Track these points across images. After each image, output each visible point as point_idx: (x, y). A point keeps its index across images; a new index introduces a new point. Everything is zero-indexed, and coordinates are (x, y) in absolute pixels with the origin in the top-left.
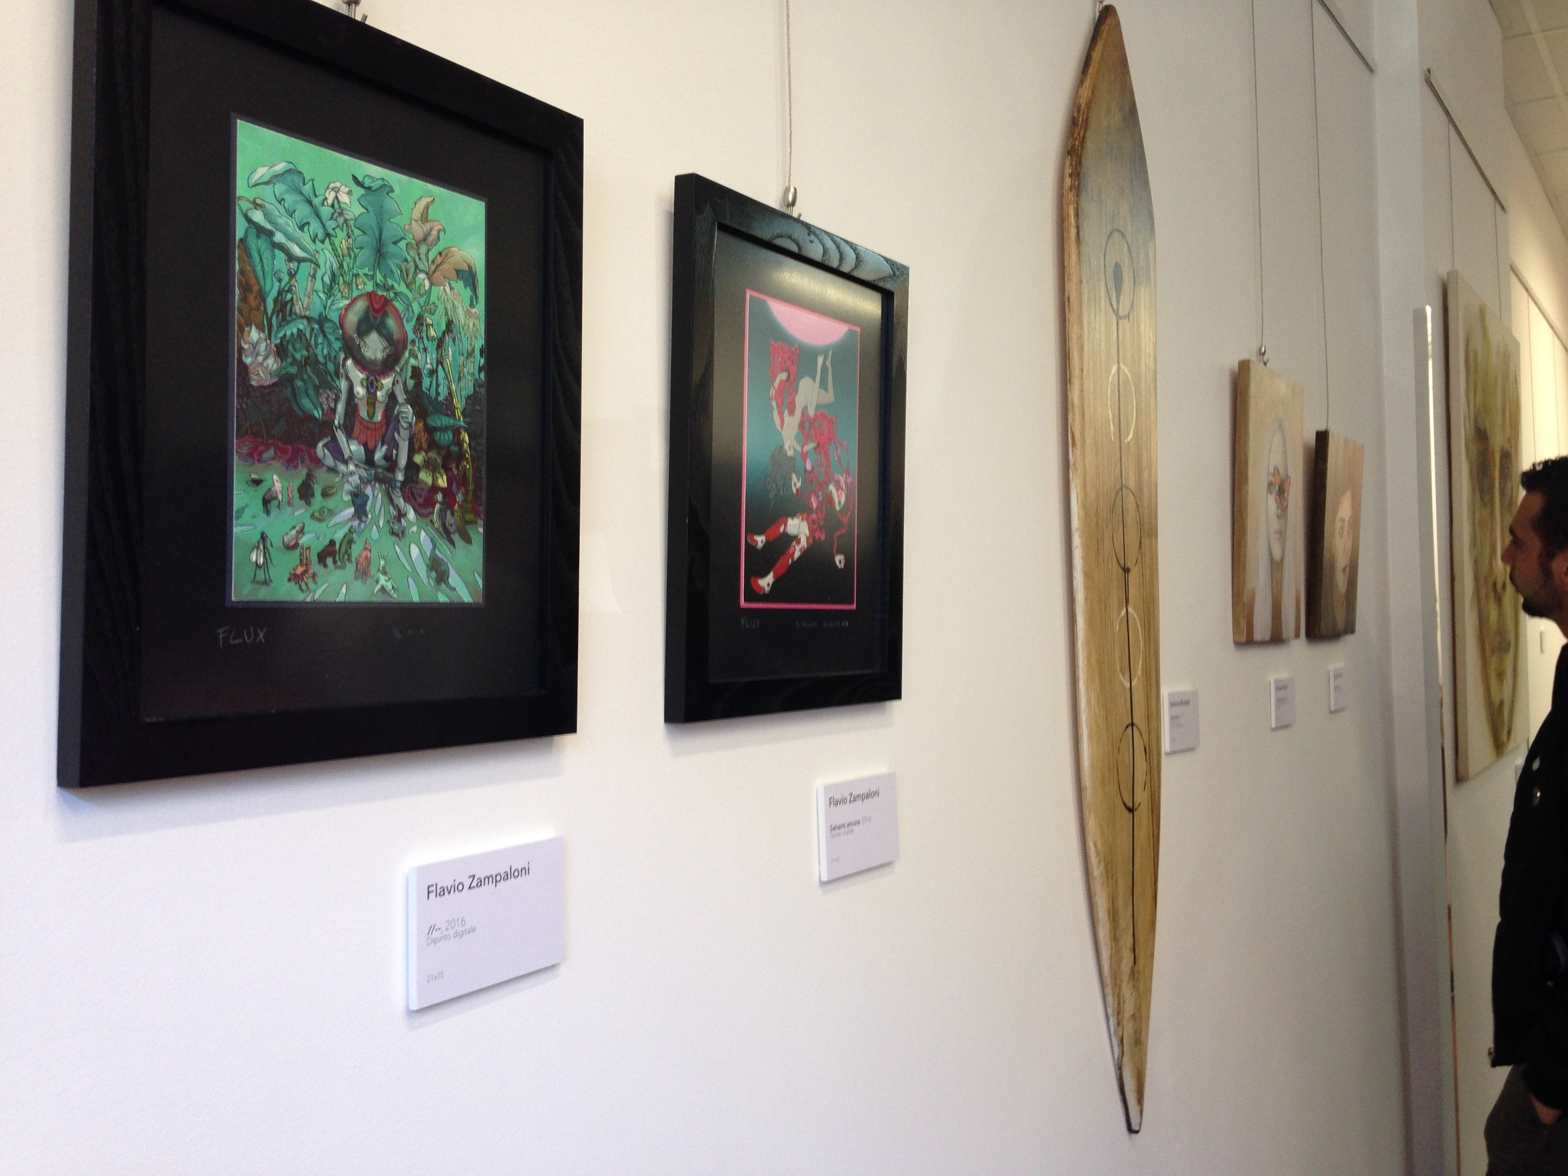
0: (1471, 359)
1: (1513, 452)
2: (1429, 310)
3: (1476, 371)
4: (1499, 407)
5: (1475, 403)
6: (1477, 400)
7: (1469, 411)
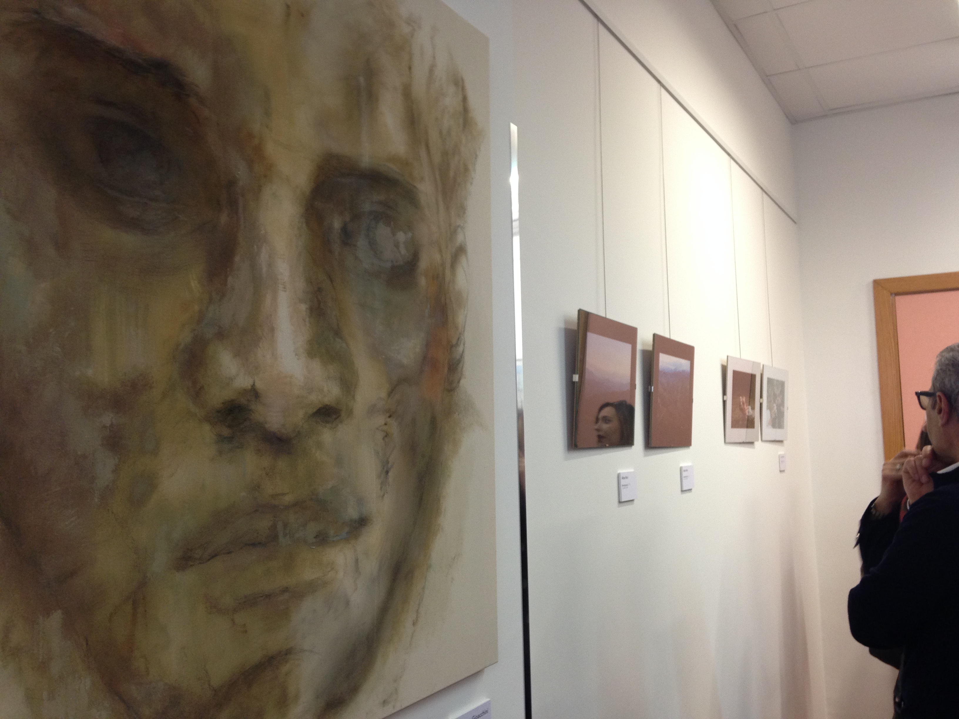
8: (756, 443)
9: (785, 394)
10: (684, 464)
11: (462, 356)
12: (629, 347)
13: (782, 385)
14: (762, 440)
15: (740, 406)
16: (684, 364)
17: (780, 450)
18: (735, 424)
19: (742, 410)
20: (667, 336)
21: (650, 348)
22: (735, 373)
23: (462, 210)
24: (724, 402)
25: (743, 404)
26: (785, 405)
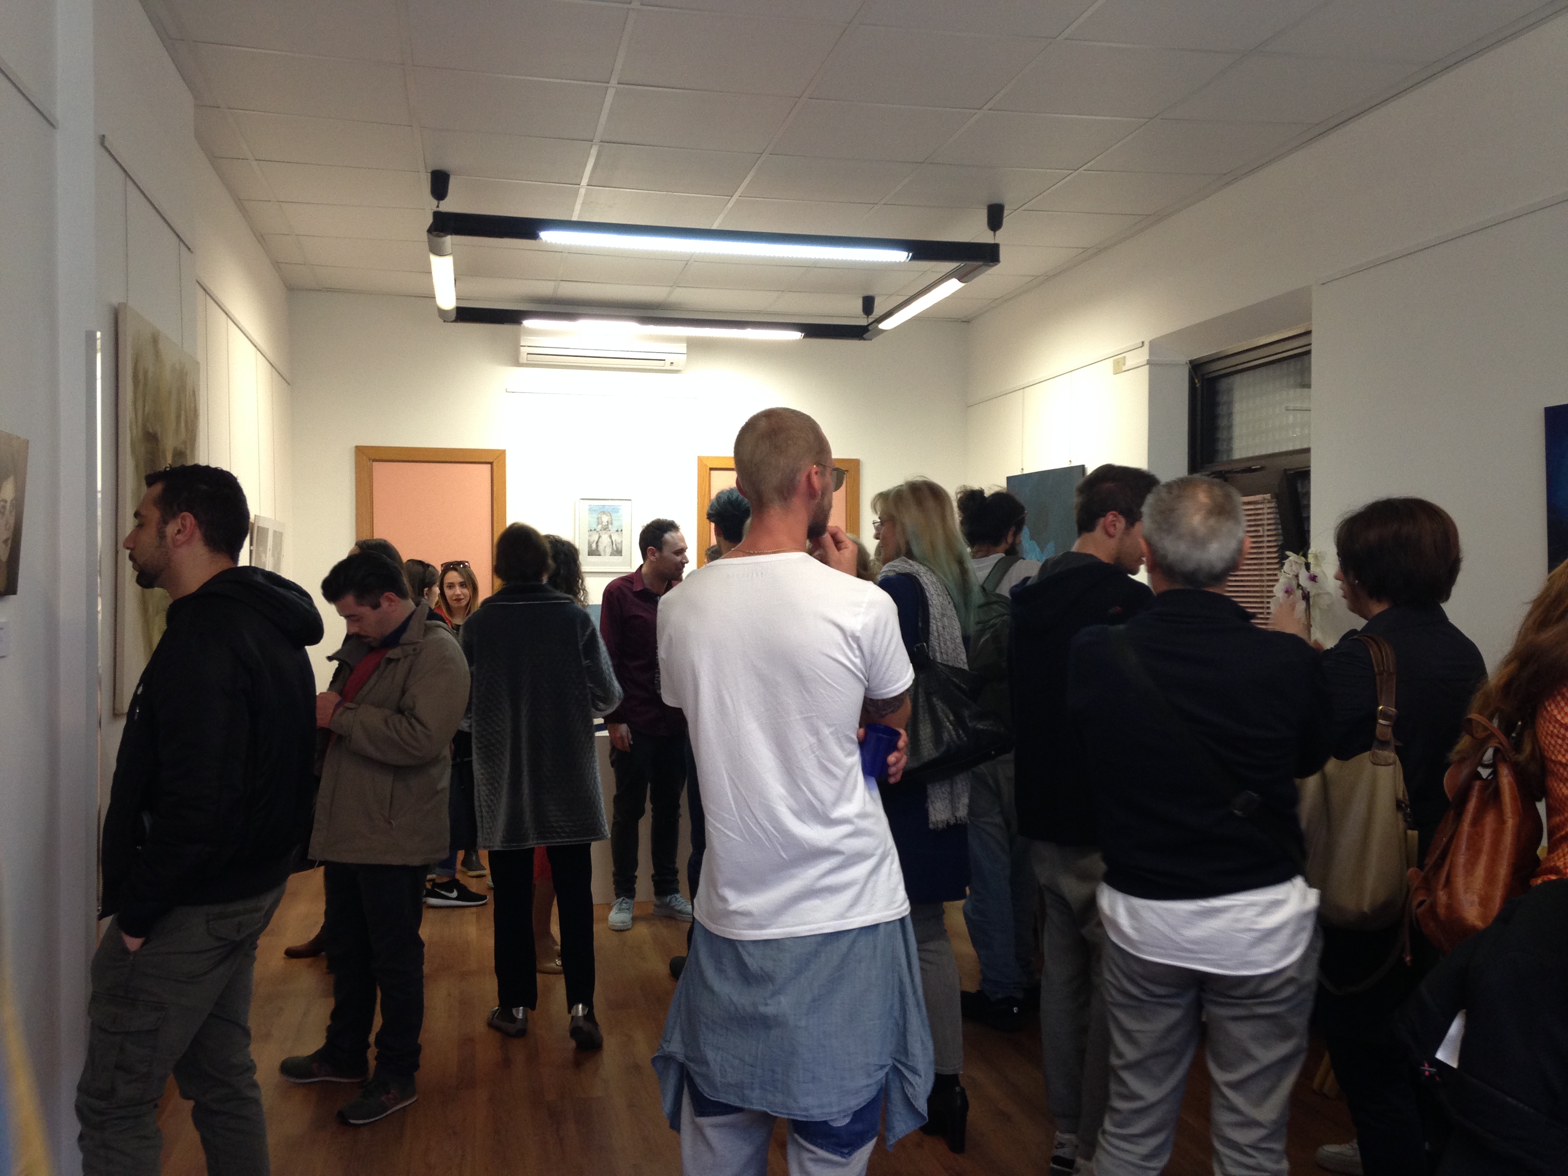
0: (141, 377)
1: (188, 452)
2: (99, 334)
3: (146, 385)
4: (173, 416)
5: (144, 411)
6: (147, 408)
7: (136, 417)
9: (282, 546)
13: (281, 536)
26: (282, 552)
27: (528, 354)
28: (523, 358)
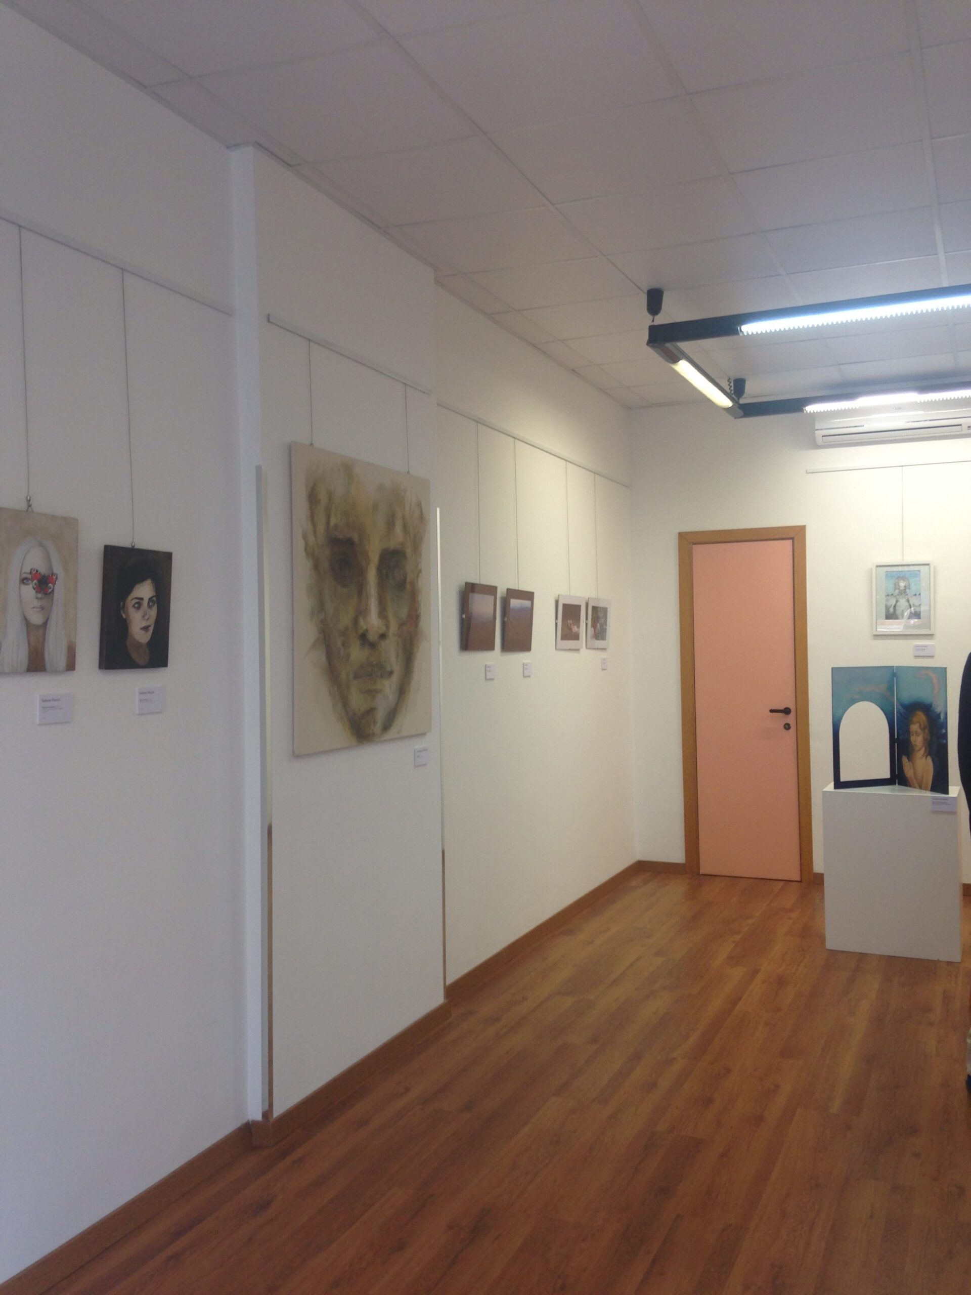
8: (581, 651)
9: (608, 618)
10: (525, 661)
11: (420, 613)
12: (492, 598)
13: (605, 610)
14: (586, 648)
15: (568, 625)
16: (527, 603)
17: (603, 655)
18: (564, 637)
19: (570, 629)
20: (517, 588)
21: (505, 595)
22: (564, 605)
23: (420, 555)
24: (556, 624)
25: (571, 625)
26: (608, 623)
27: (823, 436)
28: (819, 440)
